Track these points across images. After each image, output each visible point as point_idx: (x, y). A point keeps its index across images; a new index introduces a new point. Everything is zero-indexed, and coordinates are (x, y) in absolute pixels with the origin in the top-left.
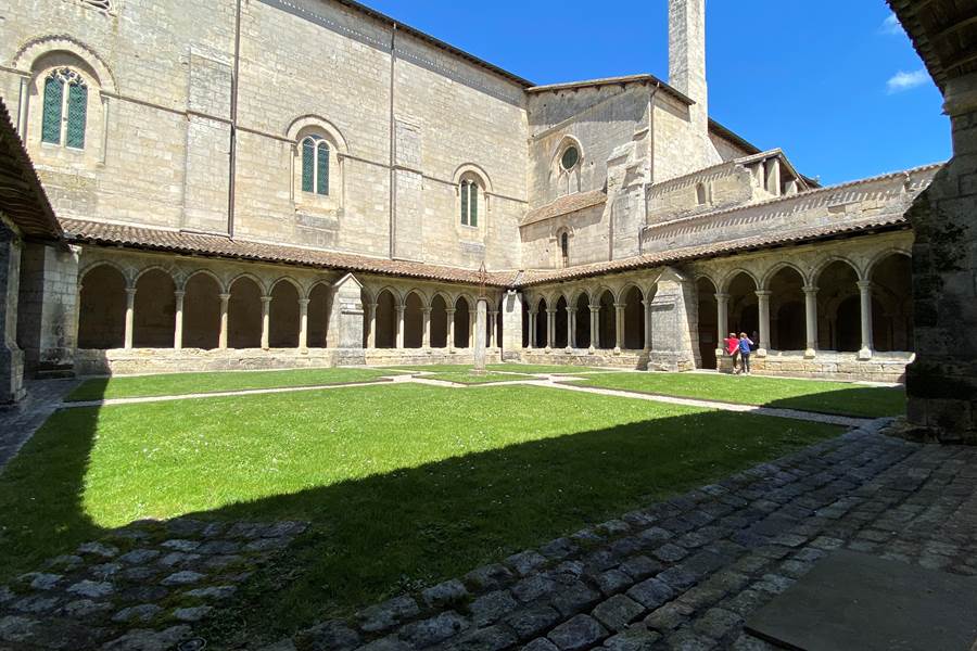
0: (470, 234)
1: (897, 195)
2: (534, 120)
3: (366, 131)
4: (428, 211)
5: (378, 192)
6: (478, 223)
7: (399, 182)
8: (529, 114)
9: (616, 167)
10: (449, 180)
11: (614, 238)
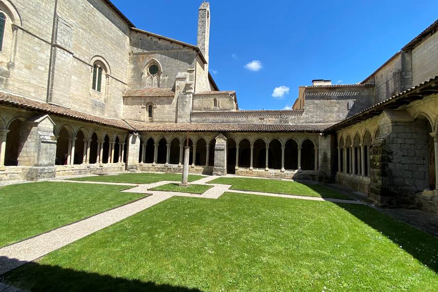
0: (96, 95)
1: (278, 118)
2: (133, 44)
3: (36, 16)
4: (73, 77)
5: (41, 58)
6: (101, 90)
7: (57, 55)
8: (130, 40)
9: (180, 82)
10: (88, 63)
11: (178, 113)
